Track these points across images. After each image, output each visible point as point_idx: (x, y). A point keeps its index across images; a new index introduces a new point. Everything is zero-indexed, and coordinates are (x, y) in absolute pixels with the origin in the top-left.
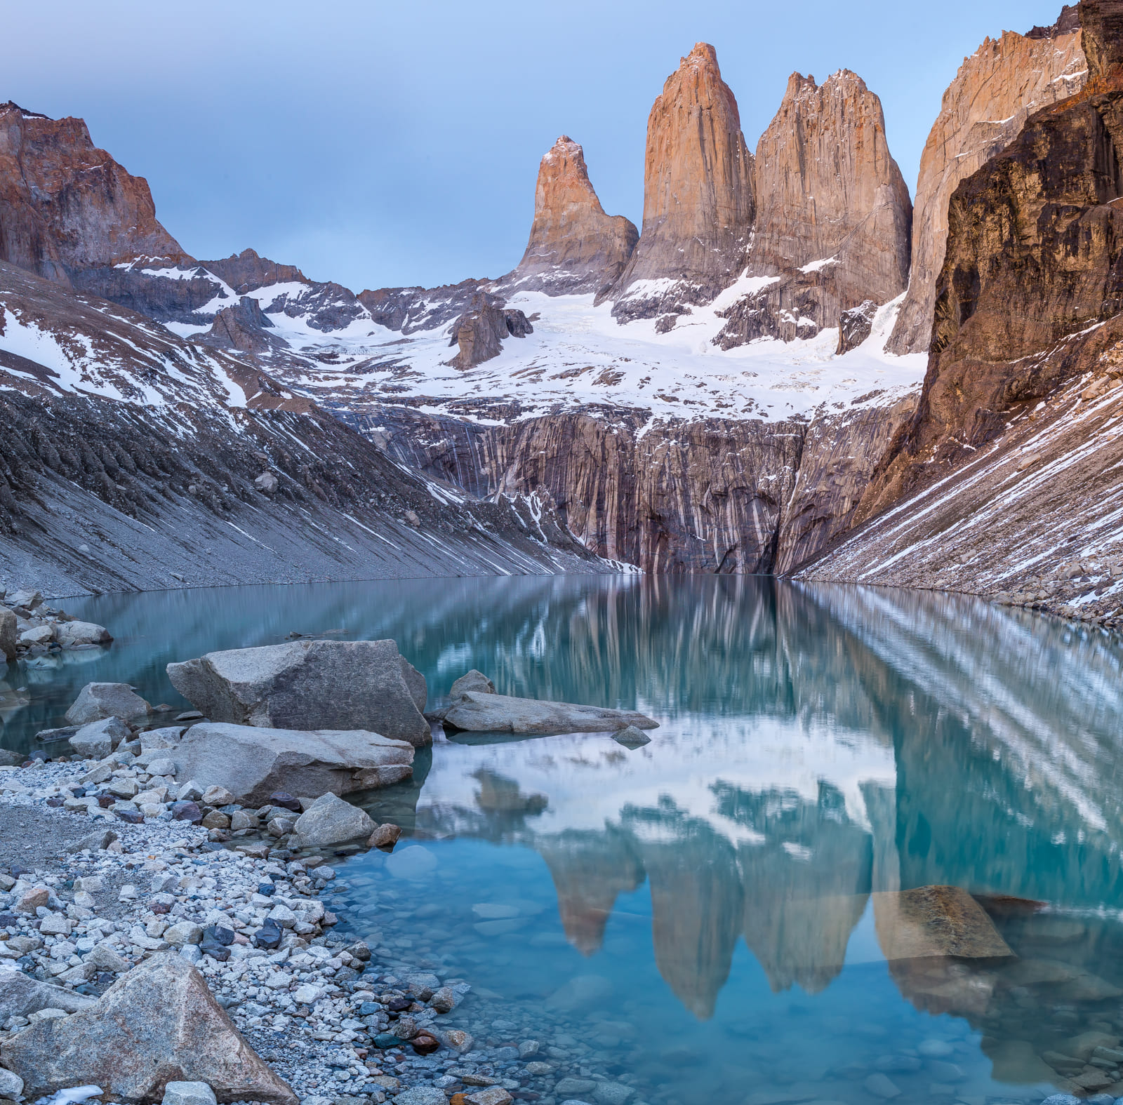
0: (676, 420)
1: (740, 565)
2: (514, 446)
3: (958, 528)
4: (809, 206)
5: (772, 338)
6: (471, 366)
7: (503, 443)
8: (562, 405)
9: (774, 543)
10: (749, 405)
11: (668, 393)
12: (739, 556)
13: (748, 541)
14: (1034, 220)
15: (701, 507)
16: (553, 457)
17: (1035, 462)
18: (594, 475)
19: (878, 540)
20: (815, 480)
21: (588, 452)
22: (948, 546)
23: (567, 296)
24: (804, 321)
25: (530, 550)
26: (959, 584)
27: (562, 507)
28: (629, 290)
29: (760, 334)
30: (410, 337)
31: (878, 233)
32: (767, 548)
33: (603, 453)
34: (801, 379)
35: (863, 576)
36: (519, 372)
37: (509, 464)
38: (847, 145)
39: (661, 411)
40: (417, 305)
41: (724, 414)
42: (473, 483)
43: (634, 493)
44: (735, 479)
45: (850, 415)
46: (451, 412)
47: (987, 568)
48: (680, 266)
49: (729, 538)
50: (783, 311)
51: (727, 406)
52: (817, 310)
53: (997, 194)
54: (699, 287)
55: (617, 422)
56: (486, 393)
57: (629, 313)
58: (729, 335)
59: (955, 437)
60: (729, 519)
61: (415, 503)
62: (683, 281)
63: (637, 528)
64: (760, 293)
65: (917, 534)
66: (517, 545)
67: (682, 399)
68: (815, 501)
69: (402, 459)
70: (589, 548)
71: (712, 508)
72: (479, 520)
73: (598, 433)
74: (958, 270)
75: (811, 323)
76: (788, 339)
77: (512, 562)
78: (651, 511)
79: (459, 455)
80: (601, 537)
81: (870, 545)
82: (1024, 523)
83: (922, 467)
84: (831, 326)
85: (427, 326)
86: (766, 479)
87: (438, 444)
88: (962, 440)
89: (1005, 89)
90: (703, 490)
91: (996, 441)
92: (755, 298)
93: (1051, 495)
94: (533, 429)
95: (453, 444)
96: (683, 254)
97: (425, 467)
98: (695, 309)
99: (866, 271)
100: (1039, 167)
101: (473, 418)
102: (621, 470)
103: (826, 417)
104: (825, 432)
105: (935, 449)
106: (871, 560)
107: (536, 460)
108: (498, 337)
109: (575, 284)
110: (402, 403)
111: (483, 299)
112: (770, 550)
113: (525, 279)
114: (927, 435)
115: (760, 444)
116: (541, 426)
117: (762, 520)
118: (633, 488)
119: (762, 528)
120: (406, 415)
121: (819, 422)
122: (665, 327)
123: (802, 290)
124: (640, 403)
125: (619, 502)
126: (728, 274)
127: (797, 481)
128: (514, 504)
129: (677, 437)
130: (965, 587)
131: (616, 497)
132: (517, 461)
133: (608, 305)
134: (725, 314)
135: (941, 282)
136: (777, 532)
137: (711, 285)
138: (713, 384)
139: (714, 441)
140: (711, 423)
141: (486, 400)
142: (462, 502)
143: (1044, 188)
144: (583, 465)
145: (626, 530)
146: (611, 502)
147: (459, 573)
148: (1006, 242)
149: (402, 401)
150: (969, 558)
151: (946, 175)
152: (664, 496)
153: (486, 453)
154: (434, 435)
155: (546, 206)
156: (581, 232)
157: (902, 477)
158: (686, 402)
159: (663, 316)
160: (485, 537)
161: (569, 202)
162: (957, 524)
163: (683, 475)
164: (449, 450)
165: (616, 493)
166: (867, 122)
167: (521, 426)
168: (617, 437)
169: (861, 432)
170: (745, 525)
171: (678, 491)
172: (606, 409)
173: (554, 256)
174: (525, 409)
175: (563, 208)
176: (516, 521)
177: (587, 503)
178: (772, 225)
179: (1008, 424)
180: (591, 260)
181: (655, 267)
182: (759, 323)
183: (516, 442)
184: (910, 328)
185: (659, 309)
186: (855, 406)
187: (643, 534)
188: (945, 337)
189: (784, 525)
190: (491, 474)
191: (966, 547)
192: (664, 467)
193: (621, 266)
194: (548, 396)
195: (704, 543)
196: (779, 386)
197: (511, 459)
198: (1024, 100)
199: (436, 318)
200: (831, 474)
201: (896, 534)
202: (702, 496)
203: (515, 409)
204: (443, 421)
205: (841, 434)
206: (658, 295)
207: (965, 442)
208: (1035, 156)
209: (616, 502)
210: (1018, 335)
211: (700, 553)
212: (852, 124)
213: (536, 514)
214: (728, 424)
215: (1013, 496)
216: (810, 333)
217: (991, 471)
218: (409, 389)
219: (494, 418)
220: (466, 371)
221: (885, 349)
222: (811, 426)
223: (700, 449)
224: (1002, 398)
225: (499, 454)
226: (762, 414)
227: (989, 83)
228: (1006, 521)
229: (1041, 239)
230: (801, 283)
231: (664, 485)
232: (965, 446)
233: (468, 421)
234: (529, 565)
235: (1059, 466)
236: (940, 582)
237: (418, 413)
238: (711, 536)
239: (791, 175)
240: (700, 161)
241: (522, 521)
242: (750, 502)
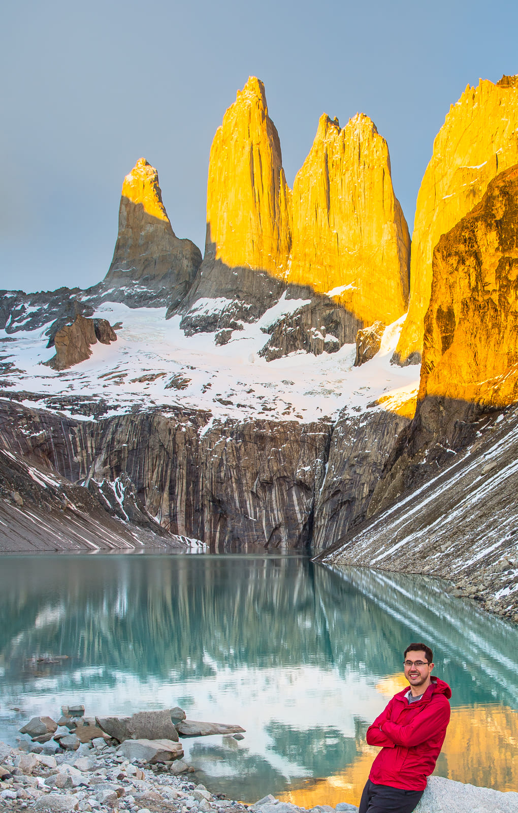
0: (231, 420)
1: (284, 540)
2: (102, 438)
3: (440, 522)
4: (333, 239)
5: (305, 352)
6: (65, 367)
7: (92, 436)
8: (139, 406)
9: (311, 522)
10: (288, 408)
11: (224, 397)
12: (283, 533)
13: (290, 520)
14: (493, 270)
15: (252, 492)
16: (133, 449)
17: (493, 468)
18: (167, 465)
19: (384, 532)
20: (340, 470)
21: (162, 446)
22: (433, 538)
23: (144, 309)
24: (330, 338)
25: (115, 528)
26: (440, 569)
27: (141, 491)
28: (194, 307)
29: (296, 349)
30: (13, 336)
31: (385, 264)
32: (305, 526)
33: (174, 448)
34: (328, 387)
35: (374, 561)
36: (106, 375)
37: (98, 454)
38: (362, 185)
39: (219, 413)
40: (19, 308)
41: (267, 417)
42: (67, 469)
43: (198, 481)
44: (278, 470)
45: (366, 416)
46: (47, 407)
47: (459, 556)
48: (235, 288)
49: (275, 518)
50: (313, 329)
51: (270, 410)
52: (339, 328)
53: (467, 249)
54: (249, 306)
55: (185, 421)
56: (78, 392)
57: (194, 326)
58: (272, 349)
59: (441, 443)
60: (274, 503)
61: (19, 485)
62: (236, 301)
63: (202, 510)
64: (295, 314)
65: (412, 527)
66: (104, 523)
67: (235, 403)
68: (341, 488)
69: (7, 446)
70: (163, 526)
71: (261, 494)
72: (73, 502)
73: (170, 430)
74: (440, 311)
75: (335, 340)
76: (318, 353)
77: (100, 537)
78: (212, 496)
79: (56, 445)
80: (173, 517)
81: (379, 534)
82: (484, 519)
83: (418, 467)
84: (351, 342)
85: (28, 327)
86: (303, 470)
87: (38, 434)
88: (446, 445)
89: (480, 136)
90: (253, 479)
91: (469, 448)
92: (291, 318)
93: (503, 495)
94: (117, 425)
95: (51, 435)
96: (237, 277)
97: (27, 453)
98: (246, 325)
99: (376, 296)
100: (497, 226)
101: (67, 414)
102: (189, 462)
103: (347, 419)
104: (347, 431)
105: (426, 452)
106: (379, 547)
107: (120, 452)
108: (89, 342)
109: (151, 298)
110: (7, 396)
111: (75, 306)
112: (307, 527)
113: (110, 291)
114: (420, 442)
115: (297, 441)
116: (124, 423)
117: (300, 503)
118: (197, 477)
119: (300, 510)
120: (10, 407)
121: (342, 423)
122: (223, 340)
123: (328, 312)
124: (203, 406)
125: (187, 488)
126: (271, 296)
127: (327, 471)
128: (101, 488)
129: (232, 435)
130: (444, 572)
131: (185, 484)
132: (104, 452)
133: (177, 319)
134: (269, 330)
135: (427, 318)
136: (313, 513)
137: (258, 305)
138: (259, 391)
139: (261, 438)
140: (259, 424)
141: (78, 398)
142: (58, 485)
143: (501, 244)
144: (158, 457)
145: (193, 511)
146: (181, 488)
147: (57, 547)
148: (473, 289)
149: (7, 395)
150: (447, 548)
151: (436, 214)
152: (222, 483)
153: (78, 443)
154: (35, 427)
155: (128, 226)
156: (156, 252)
157: (403, 475)
158: (239, 406)
159: (221, 330)
160: (78, 516)
161: (147, 223)
162: (440, 519)
163: (237, 467)
164: (47, 440)
165: (185, 481)
166: (378, 165)
167: (107, 422)
168: (185, 434)
169: (375, 431)
170: (287, 508)
171: (233, 480)
172: (175, 409)
173: (133, 272)
174: (110, 408)
175: (141, 228)
176: (103, 503)
177: (161, 489)
178: (305, 255)
179: (478, 432)
180: (164, 278)
181: (214, 287)
182: (295, 339)
183: (103, 435)
184: (410, 344)
185: (218, 324)
186: (370, 410)
187: (207, 515)
188: (432, 362)
189: (318, 507)
190: (83, 462)
191: (445, 539)
192: (222, 459)
193: (188, 285)
194: (130, 397)
195: (255, 522)
196: (311, 393)
197: (99, 450)
198: (494, 146)
199: (35, 321)
200: (353, 465)
201: (398, 526)
202: (253, 483)
203: (102, 408)
204: (42, 414)
205: (360, 431)
206: (217, 312)
207: (448, 447)
208: (493, 216)
209: (184, 488)
210: (483, 363)
211: (252, 531)
212: (366, 166)
213: (120, 497)
214: (272, 425)
215: (478, 496)
216: (334, 348)
217: (463, 475)
218: (13, 384)
219: (85, 414)
220: (61, 372)
221: (391, 361)
222: (336, 427)
223: (250, 445)
224: (473, 412)
225: (89, 445)
226: (298, 416)
227: (469, 130)
228: (473, 517)
229: (498, 286)
230: (327, 305)
231: (222, 474)
232: (448, 450)
233: (63, 415)
234: (113, 540)
235: (509, 471)
236: (427, 568)
237: (21, 406)
238: (260, 517)
239: (320, 210)
240: (250, 194)
241: (108, 502)
242: (290, 488)
